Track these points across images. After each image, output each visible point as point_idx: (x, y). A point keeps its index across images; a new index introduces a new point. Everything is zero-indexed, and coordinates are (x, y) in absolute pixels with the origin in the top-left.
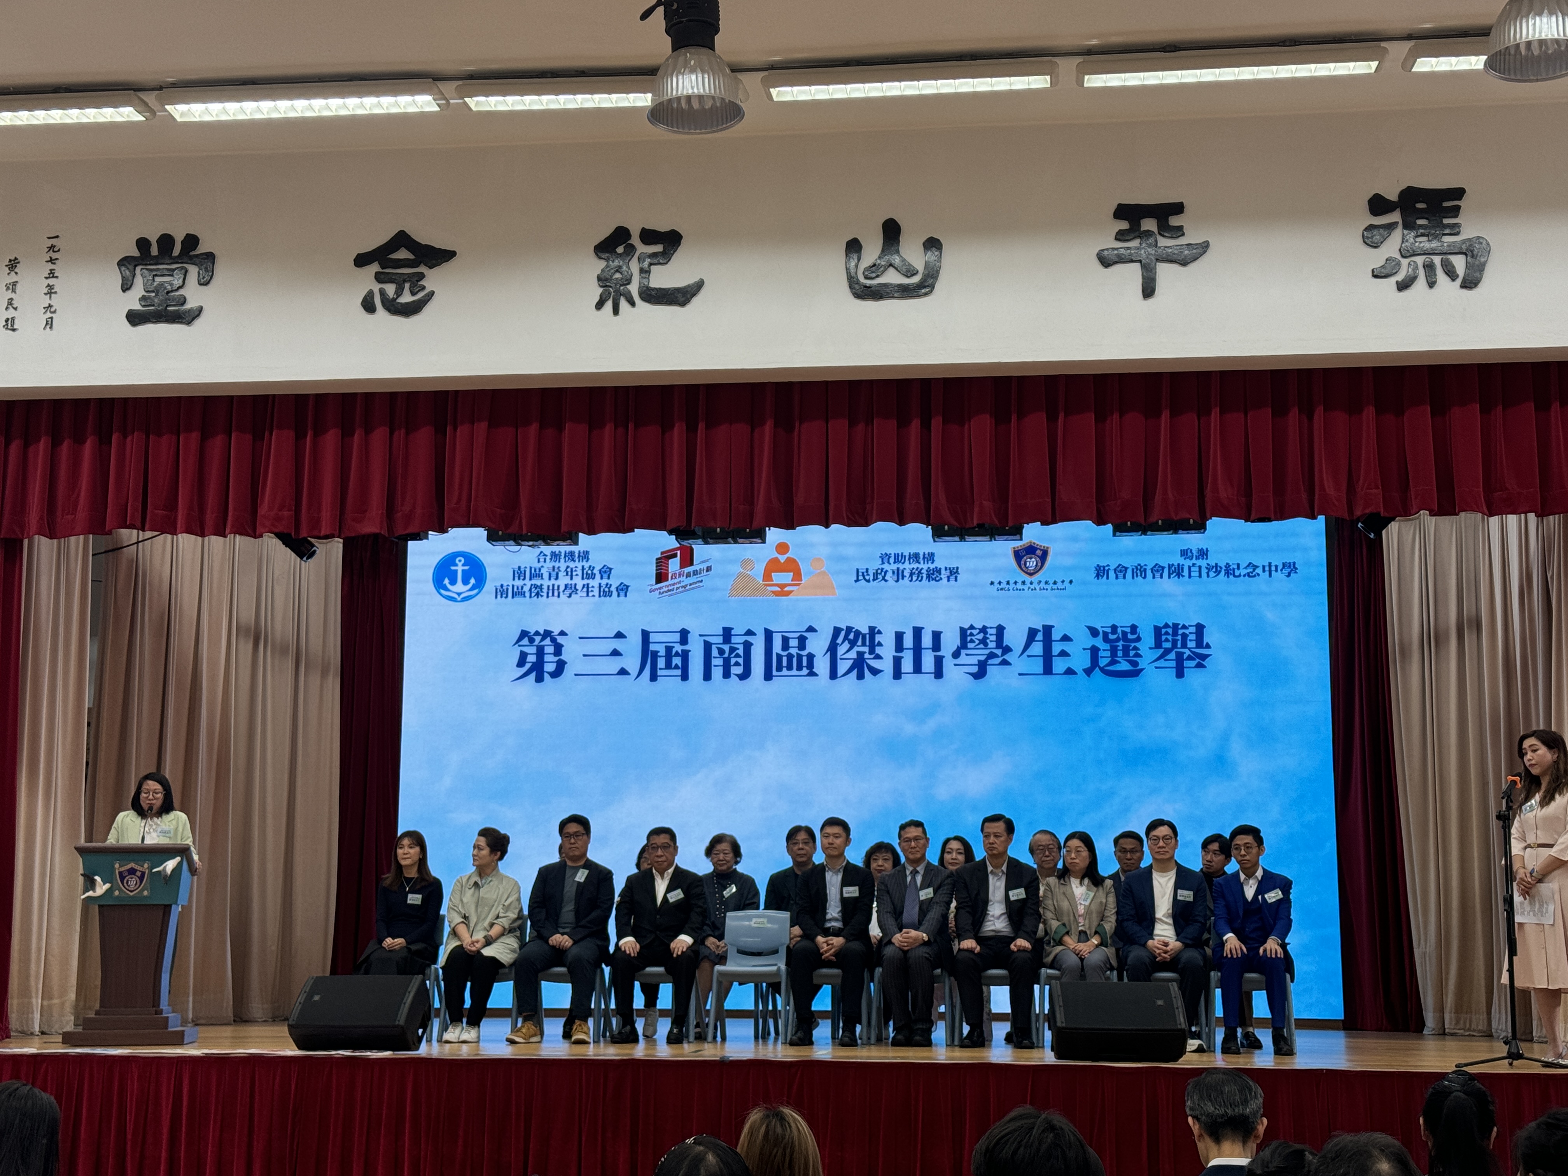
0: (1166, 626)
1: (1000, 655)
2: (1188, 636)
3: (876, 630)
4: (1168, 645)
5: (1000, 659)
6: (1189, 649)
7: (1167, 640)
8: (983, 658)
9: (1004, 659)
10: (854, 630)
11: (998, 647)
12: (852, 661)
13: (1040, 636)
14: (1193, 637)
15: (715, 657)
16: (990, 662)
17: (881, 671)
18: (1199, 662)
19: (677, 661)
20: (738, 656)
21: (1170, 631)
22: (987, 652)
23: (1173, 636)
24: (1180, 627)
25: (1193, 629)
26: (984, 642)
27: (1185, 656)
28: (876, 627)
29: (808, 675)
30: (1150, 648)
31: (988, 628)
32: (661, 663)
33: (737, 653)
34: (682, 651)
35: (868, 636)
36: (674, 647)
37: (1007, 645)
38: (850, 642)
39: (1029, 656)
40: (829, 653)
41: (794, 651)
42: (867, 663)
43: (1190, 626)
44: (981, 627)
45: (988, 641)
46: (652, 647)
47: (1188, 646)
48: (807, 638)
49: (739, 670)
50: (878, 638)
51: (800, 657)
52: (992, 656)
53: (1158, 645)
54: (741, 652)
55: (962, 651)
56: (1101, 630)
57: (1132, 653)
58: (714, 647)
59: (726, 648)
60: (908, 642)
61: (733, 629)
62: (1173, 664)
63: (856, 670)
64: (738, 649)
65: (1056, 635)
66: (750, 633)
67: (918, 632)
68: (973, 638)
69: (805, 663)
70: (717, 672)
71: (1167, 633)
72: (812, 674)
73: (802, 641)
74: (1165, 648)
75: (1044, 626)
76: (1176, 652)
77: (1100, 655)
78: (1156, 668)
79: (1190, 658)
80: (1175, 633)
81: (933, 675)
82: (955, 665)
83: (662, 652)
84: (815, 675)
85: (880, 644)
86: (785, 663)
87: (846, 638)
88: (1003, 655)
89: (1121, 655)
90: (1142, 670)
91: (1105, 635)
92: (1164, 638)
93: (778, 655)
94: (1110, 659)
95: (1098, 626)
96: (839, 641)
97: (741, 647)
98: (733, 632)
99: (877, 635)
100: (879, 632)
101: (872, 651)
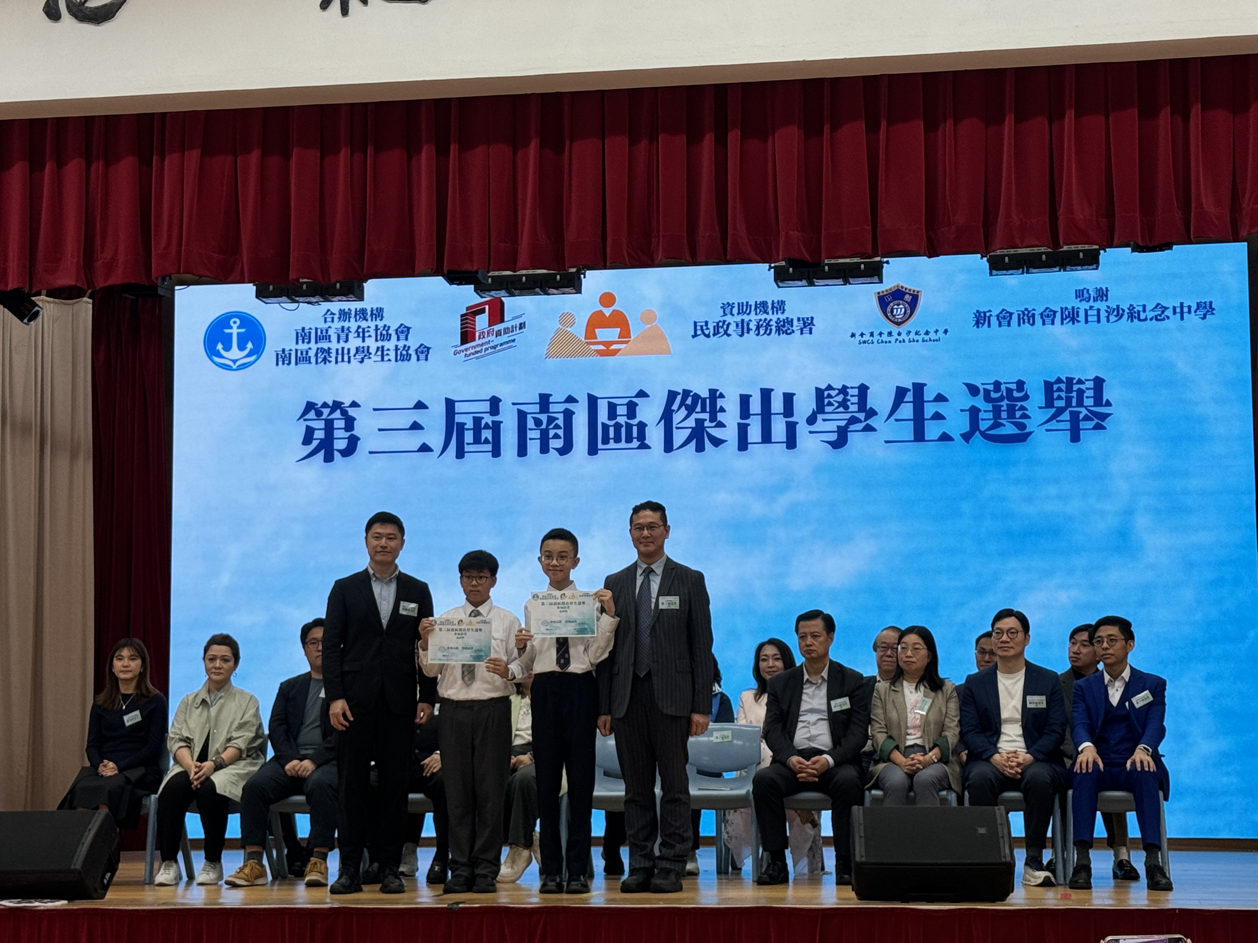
0: (1059, 381)
1: (863, 419)
2: (1085, 392)
3: (718, 393)
4: (1061, 403)
5: (863, 424)
6: (1086, 407)
7: (1060, 398)
8: (842, 424)
9: (868, 424)
10: (692, 394)
11: (859, 411)
12: (690, 430)
13: (909, 397)
14: (1090, 393)
15: (530, 429)
16: (852, 428)
17: (725, 441)
18: (1097, 423)
19: (487, 434)
20: (557, 427)
21: (1063, 386)
22: (848, 416)
23: (1066, 393)
24: (1075, 381)
25: (1090, 384)
26: (844, 404)
27: (1081, 416)
28: (718, 390)
29: (639, 447)
30: (1040, 408)
31: (848, 388)
32: (469, 437)
33: (557, 424)
34: (493, 422)
35: (708, 400)
36: (483, 418)
37: (871, 408)
38: (687, 408)
39: (897, 420)
40: (663, 421)
41: (622, 420)
42: (707, 433)
43: (1087, 380)
44: (840, 387)
45: (849, 403)
46: (458, 419)
47: (1085, 404)
48: (637, 405)
49: (558, 443)
50: (720, 403)
51: (629, 427)
52: (854, 420)
53: (1049, 403)
54: (560, 422)
55: (818, 415)
56: (981, 388)
57: (1018, 414)
58: (529, 416)
59: (544, 417)
60: (755, 406)
61: (551, 395)
62: (1068, 425)
63: (695, 440)
64: (557, 419)
65: (929, 395)
66: (571, 399)
67: (766, 394)
68: (831, 400)
69: (635, 434)
70: (533, 447)
71: (1060, 390)
72: (644, 446)
73: (632, 408)
74: (1058, 408)
75: (914, 384)
76: (1070, 412)
77: (980, 417)
78: (1047, 430)
79: (1086, 418)
80: (1069, 389)
81: (785, 444)
82: (811, 432)
83: (470, 424)
84: (648, 447)
85: (722, 410)
86: (612, 435)
87: (682, 403)
88: (867, 418)
89: (1006, 417)
90: (1031, 433)
91: (987, 392)
92: (1056, 395)
93: (603, 423)
94: (993, 421)
95: (977, 382)
96: (675, 407)
97: (561, 417)
98: (551, 399)
99: (718, 400)
100: (722, 396)
101: (713, 418)
